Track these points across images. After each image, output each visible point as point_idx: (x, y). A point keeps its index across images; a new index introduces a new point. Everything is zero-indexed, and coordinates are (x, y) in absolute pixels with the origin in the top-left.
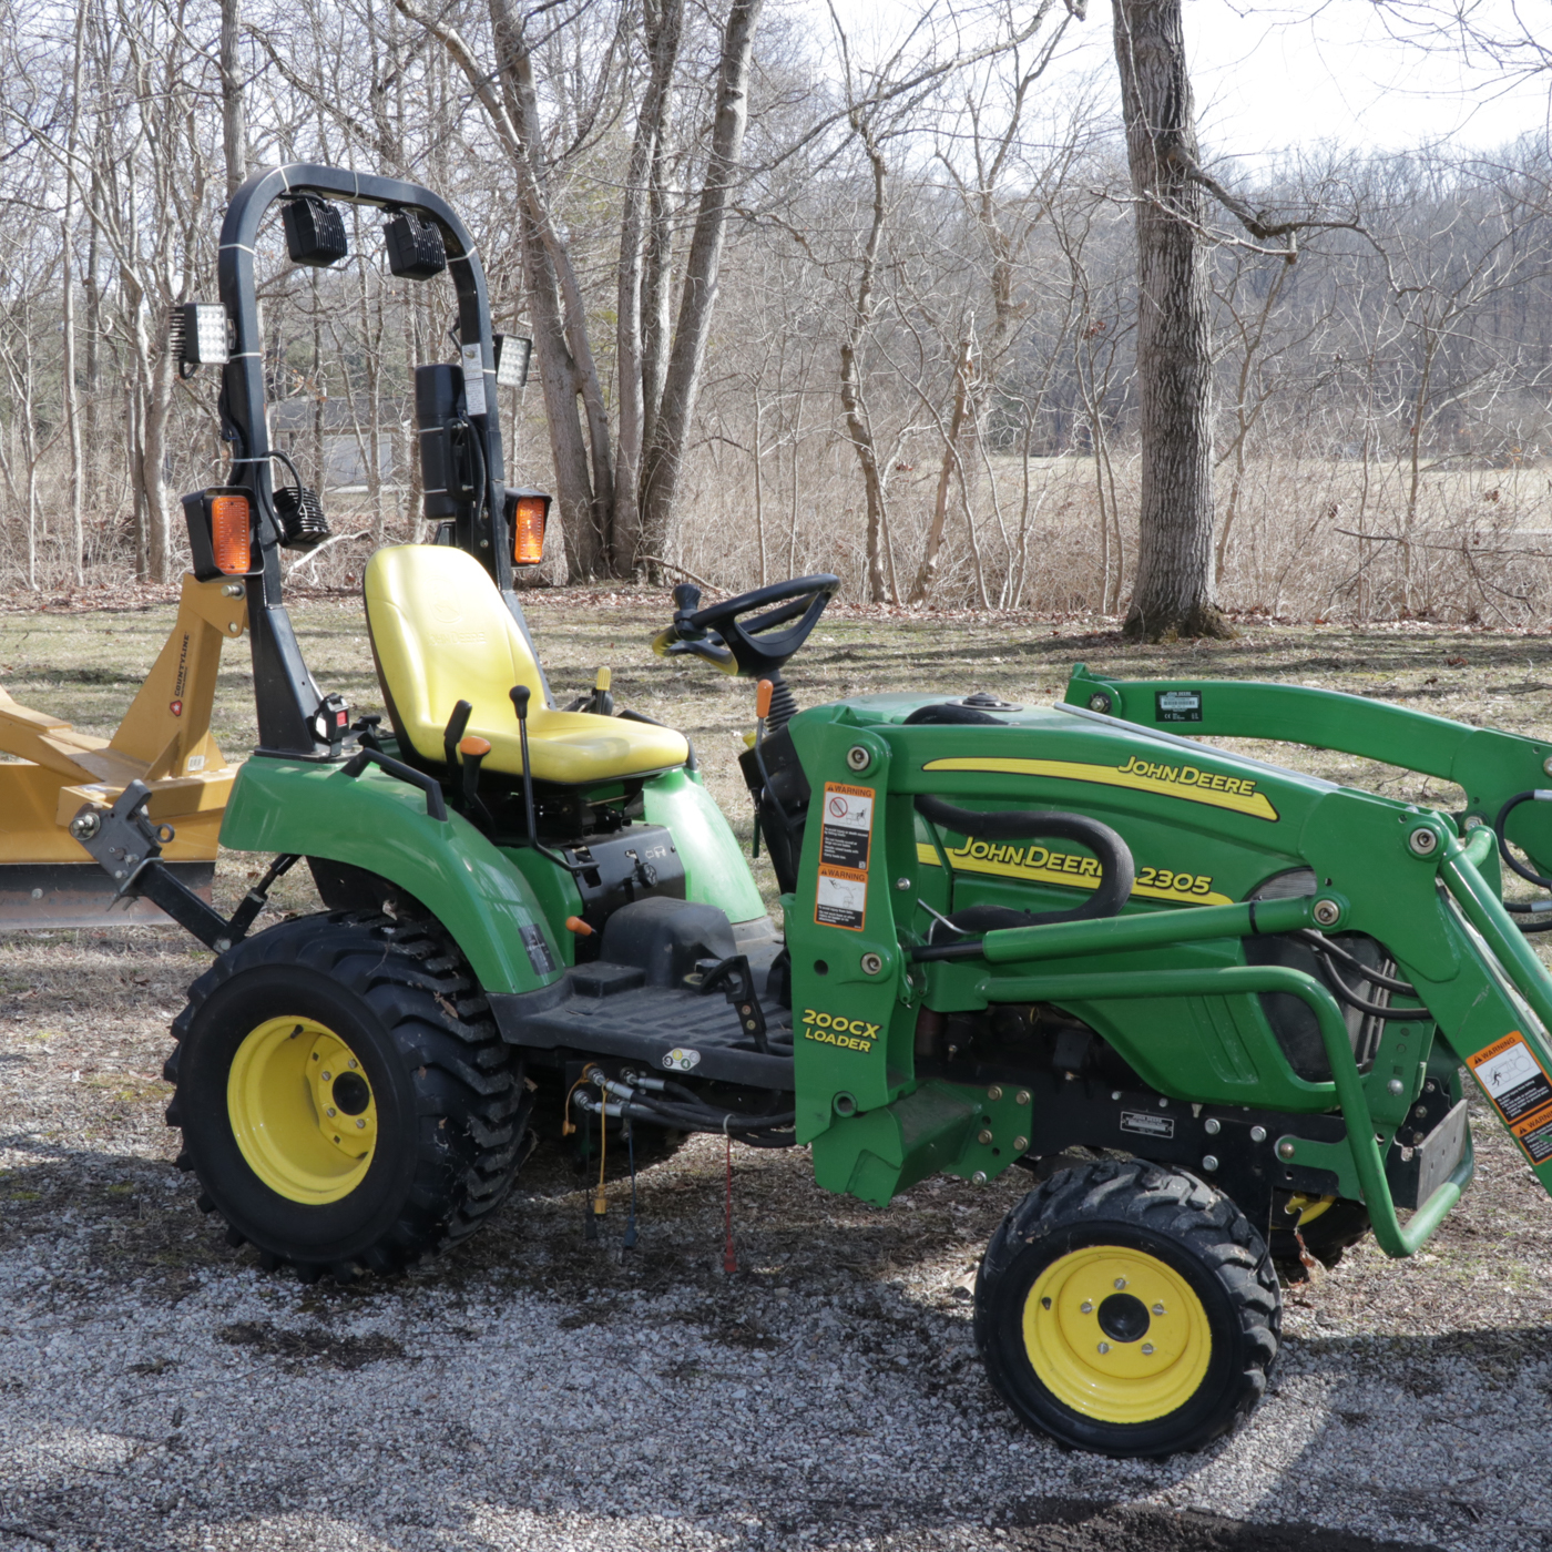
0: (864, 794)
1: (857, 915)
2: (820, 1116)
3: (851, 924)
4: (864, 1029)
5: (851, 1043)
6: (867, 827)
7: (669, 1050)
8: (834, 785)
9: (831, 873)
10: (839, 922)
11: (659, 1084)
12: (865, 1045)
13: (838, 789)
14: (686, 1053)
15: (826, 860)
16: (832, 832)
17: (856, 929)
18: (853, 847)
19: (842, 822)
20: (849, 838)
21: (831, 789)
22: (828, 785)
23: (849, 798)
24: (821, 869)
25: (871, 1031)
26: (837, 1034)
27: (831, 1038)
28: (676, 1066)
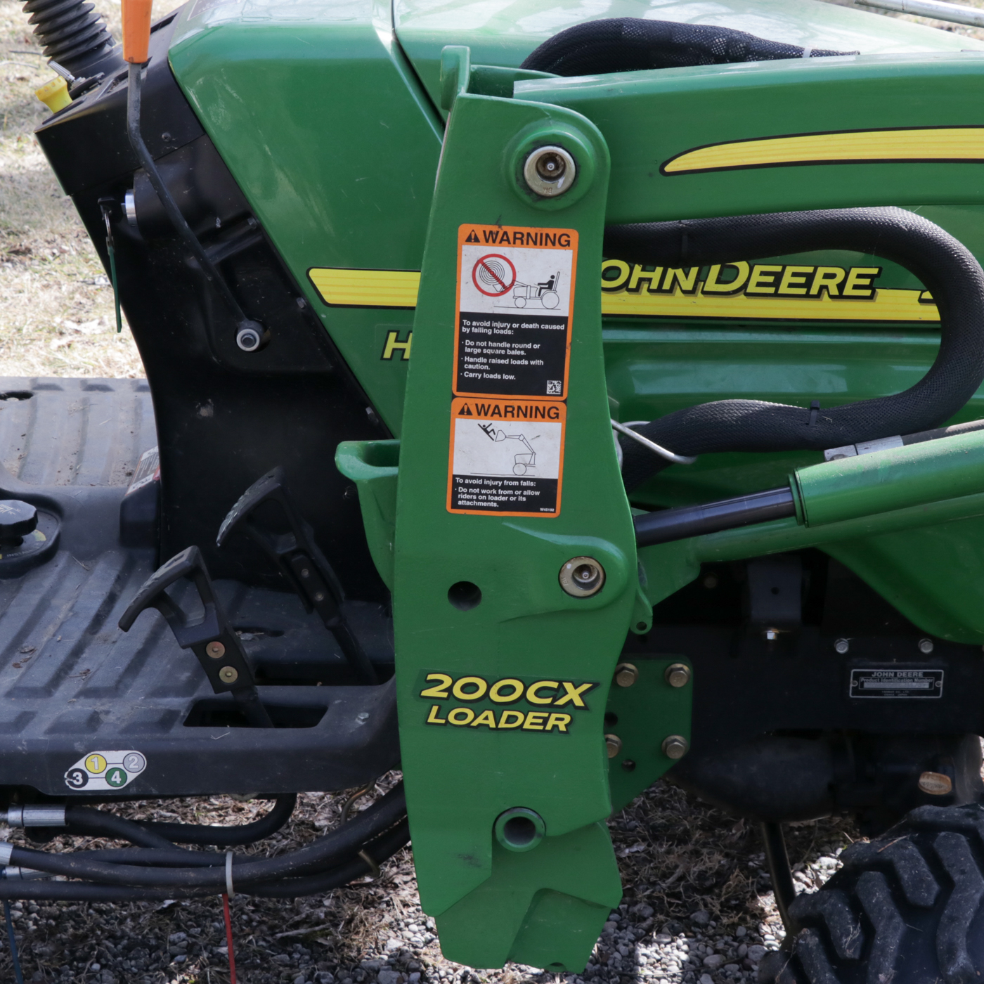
0: (554, 242)
1: (546, 488)
2: (470, 859)
3: (531, 505)
4: (561, 691)
5: (530, 721)
6: (564, 310)
7: (78, 756)
8: (479, 230)
9: (482, 411)
10: (503, 506)
11: (56, 816)
12: (560, 721)
13: (491, 238)
14: (115, 757)
15: (466, 385)
16: (479, 328)
17: (545, 514)
18: (530, 355)
19: (505, 305)
20: (520, 336)
21: (472, 239)
22: (465, 230)
23: (516, 253)
24: (457, 404)
25: (573, 694)
26: (498, 709)
27: (488, 718)
28: (97, 784)
